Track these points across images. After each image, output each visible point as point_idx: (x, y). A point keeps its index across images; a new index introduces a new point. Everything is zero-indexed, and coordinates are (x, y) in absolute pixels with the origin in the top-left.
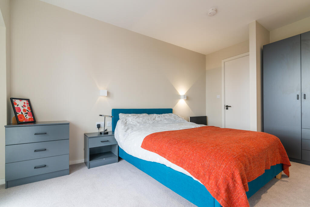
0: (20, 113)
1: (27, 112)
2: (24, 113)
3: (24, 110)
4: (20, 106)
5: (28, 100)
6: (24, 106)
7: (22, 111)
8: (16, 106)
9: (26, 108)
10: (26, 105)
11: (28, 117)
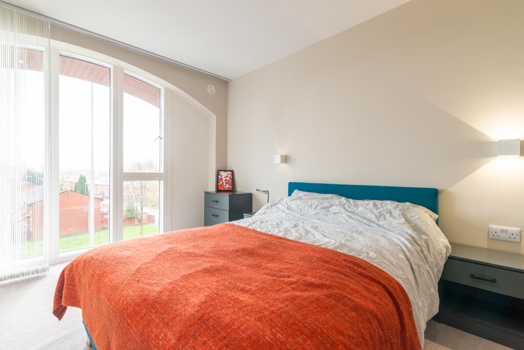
0: (221, 183)
1: (228, 181)
2: (224, 182)
3: (226, 180)
4: (223, 177)
5: (232, 171)
6: (227, 177)
7: (223, 181)
8: (219, 177)
9: (228, 179)
10: (229, 176)
11: (227, 186)
